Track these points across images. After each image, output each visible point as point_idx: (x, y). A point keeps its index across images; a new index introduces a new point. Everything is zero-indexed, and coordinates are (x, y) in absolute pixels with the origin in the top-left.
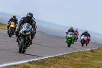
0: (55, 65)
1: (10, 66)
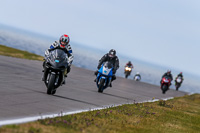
1: (3, 126)
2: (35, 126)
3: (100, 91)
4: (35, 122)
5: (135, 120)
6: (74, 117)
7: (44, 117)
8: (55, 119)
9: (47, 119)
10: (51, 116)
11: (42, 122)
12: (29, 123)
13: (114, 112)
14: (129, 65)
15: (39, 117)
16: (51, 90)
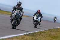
0: (40, 37)
1: (13, 37)
6: (35, 33)
13: (47, 31)
15: (24, 34)
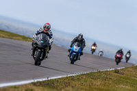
1: (8, 87)
2: (30, 87)
3: (72, 63)
4: (30, 84)
5: (98, 83)
6: (57, 80)
7: (36, 81)
8: (43, 82)
9: (38, 82)
10: (41, 80)
11: (34, 84)
12: (26, 85)
13: (84, 77)
14: (95, 45)
15: (33, 81)
16: (38, 62)
